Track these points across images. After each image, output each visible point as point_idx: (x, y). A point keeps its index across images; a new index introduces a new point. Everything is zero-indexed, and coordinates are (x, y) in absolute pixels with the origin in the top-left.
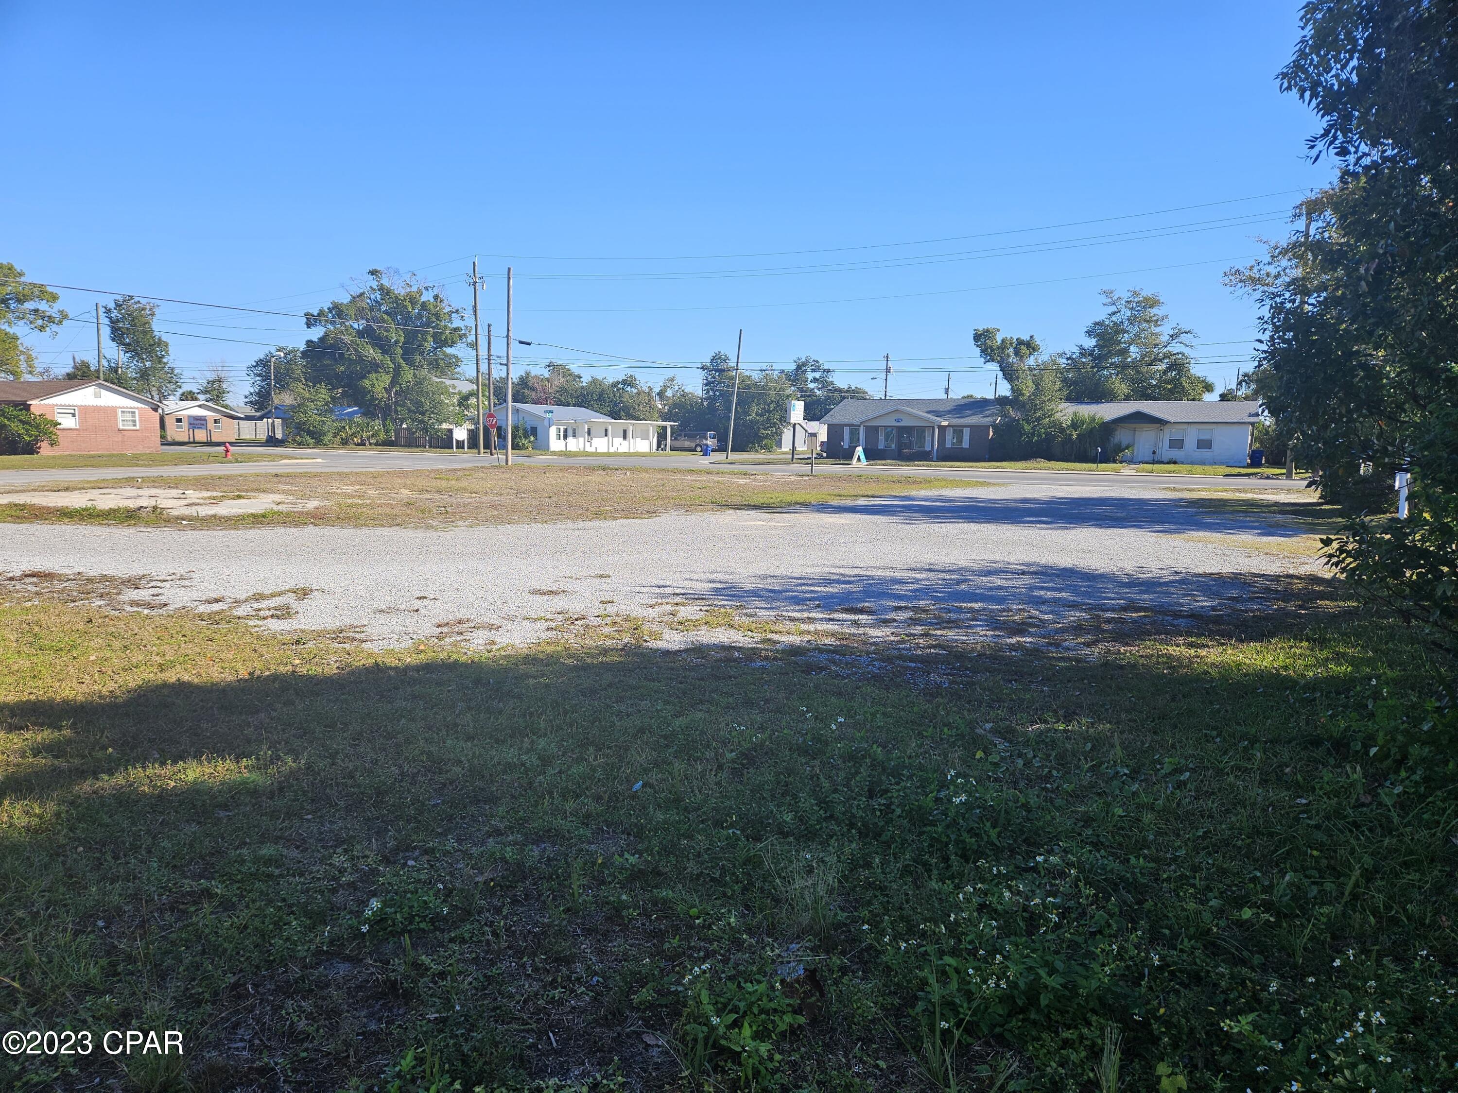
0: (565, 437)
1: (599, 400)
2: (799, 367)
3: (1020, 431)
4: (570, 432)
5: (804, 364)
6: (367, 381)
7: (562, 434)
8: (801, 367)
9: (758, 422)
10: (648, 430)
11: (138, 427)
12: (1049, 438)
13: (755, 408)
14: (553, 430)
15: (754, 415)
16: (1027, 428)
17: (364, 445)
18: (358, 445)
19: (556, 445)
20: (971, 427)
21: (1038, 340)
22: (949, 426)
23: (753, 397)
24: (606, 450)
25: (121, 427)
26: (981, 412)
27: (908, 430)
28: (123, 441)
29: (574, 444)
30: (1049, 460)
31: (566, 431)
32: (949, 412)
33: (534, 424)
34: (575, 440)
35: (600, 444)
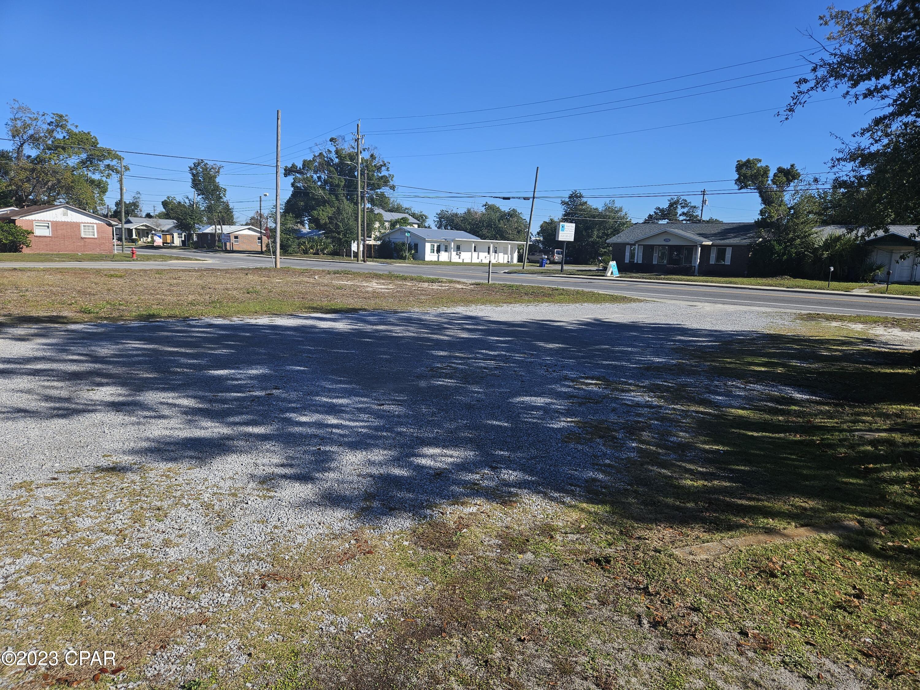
0: (438, 251)
1: (488, 226)
2: (671, 205)
3: (771, 249)
4: (443, 248)
5: (676, 203)
6: (315, 212)
7: (435, 249)
8: (673, 205)
9: (598, 243)
10: (507, 248)
11: (96, 236)
12: (801, 256)
13: (596, 233)
14: (428, 246)
15: (595, 237)
16: (777, 247)
17: (318, 254)
18: (314, 254)
19: (430, 256)
20: (734, 247)
21: (799, 168)
22: (712, 245)
23: (595, 224)
24: (470, 261)
25: (83, 236)
26: (745, 235)
27: (678, 248)
28: (84, 246)
29: (444, 256)
30: (795, 277)
31: (439, 247)
32: (715, 235)
33: (416, 241)
34: (447, 254)
35: (466, 257)
